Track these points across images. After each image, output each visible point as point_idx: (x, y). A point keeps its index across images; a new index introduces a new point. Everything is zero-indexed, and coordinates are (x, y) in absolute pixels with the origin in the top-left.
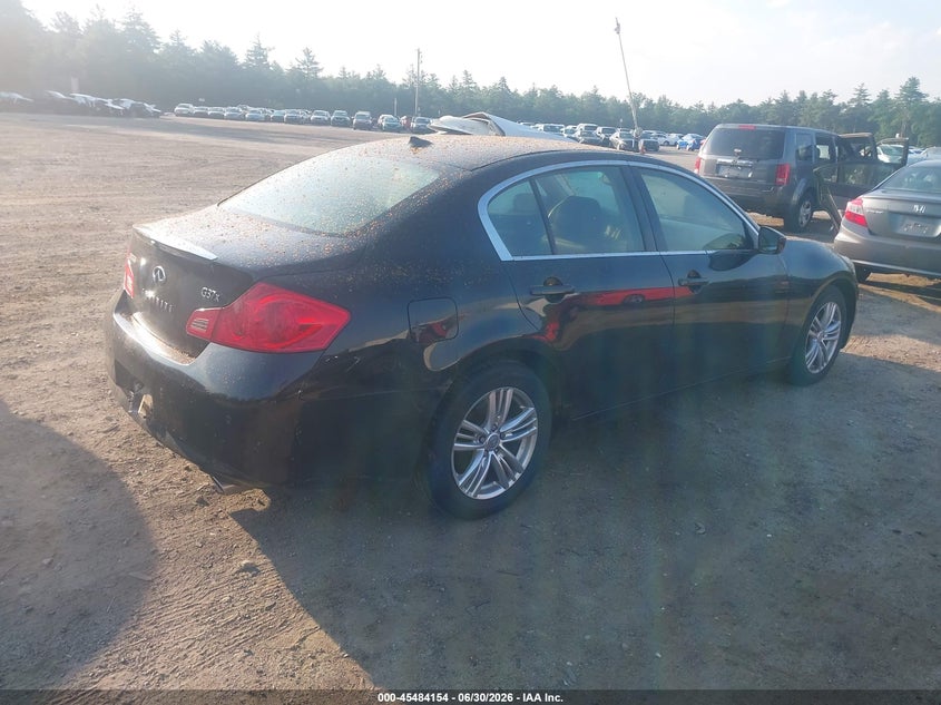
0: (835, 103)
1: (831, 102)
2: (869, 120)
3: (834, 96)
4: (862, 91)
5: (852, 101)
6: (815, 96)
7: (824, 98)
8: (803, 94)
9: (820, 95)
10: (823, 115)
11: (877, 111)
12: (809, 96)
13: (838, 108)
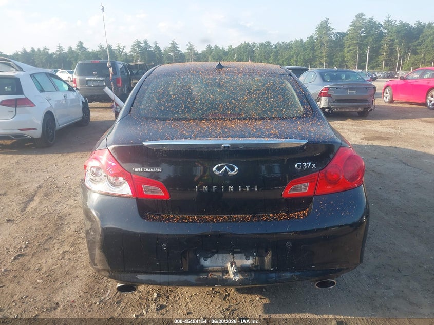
0: (50, 53)
1: (48, 52)
2: (67, 60)
3: (48, 49)
4: (60, 47)
5: (57, 51)
6: (39, 49)
7: (43, 50)
8: (33, 48)
9: (41, 49)
10: (46, 58)
11: (70, 56)
12: (36, 50)
13: (52, 55)
